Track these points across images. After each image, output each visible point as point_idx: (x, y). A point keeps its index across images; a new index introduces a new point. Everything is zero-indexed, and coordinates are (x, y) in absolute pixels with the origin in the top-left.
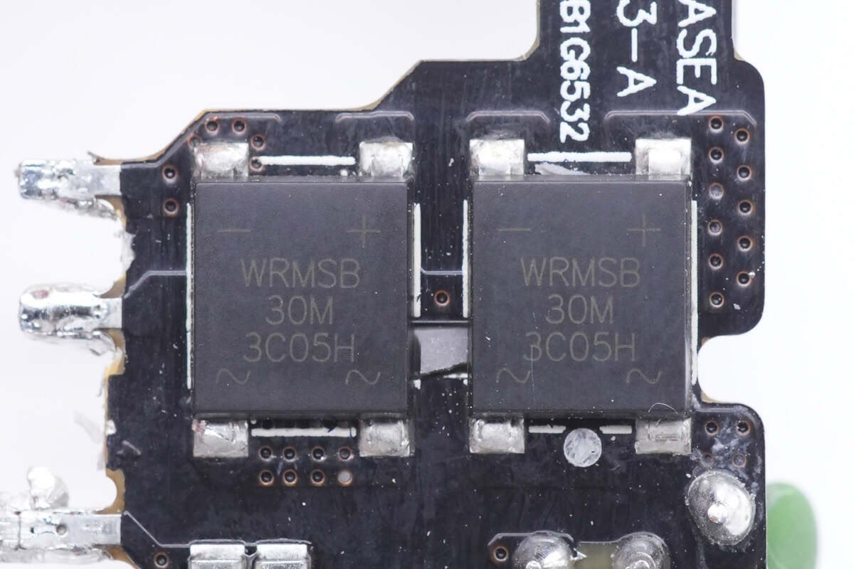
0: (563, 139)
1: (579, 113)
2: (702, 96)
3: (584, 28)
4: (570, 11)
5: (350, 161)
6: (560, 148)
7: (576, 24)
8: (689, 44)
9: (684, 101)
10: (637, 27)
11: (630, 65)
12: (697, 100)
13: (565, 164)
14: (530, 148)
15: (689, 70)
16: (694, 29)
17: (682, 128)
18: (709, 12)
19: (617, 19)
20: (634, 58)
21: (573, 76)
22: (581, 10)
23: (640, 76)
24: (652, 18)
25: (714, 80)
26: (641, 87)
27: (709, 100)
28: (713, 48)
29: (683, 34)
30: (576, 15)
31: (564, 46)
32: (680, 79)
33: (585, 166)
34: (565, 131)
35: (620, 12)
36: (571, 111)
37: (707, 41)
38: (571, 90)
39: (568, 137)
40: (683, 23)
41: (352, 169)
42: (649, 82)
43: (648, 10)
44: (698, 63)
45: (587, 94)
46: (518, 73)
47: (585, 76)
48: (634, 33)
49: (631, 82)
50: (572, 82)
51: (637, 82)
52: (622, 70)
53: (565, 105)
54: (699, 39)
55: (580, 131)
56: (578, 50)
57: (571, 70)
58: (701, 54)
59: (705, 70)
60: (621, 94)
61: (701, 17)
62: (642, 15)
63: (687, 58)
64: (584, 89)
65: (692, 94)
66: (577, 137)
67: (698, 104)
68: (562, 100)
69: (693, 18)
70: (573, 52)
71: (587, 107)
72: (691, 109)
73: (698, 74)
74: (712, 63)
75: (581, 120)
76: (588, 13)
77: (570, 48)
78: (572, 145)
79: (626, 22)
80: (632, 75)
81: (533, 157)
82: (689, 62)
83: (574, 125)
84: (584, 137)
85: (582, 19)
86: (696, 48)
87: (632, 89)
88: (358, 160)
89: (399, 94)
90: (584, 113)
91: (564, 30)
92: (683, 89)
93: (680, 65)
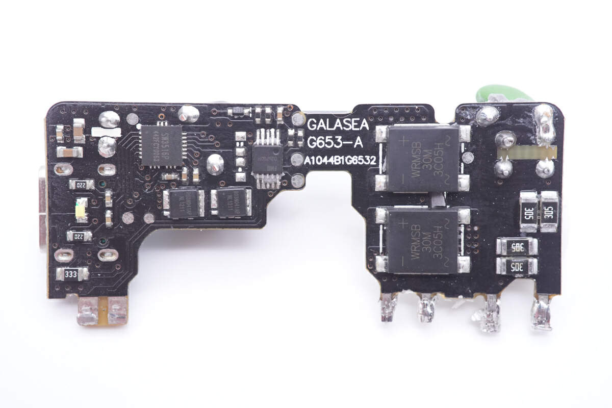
0: (375, 164)
1: (368, 159)
2: (363, 123)
3: (342, 158)
4: (337, 162)
5: (381, 226)
6: (378, 165)
7: (341, 160)
8: (348, 127)
9: (364, 128)
10: (343, 142)
11: (354, 144)
12: (364, 124)
13: (383, 163)
14: (378, 173)
15: (355, 127)
16: (343, 125)
17: (372, 128)
18: (338, 121)
19: (340, 148)
20: (351, 143)
21: (357, 161)
22: (337, 158)
23: (357, 141)
24: (340, 137)
25: (358, 119)
26: (360, 141)
27: (364, 121)
28: (349, 119)
29: (345, 128)
30: (339, 160)
31: (348, 163)
32: (358, 129)
33: (383, 158)
34: (373, 163)
35: (338, 147)
36: (367, 161)
37: (347, 121)
38: (361, 161)
39: (375, 162)
40: (342, 128)
41: (384, 225)
42: (359, 138)
43: (338, 139)
44: (353, 124)
45: (362, 157)
46: (355, 177)
47: (357, 157)
48: (344, 143)
49: (359, 144)
50: (358, 161)
51: (359, 142)
52: (355, 146)
53: (365, 163)
54: (346, 123)
55: (373, 158)
56: (349, 159)
57: (355, 161)
58: (351, 123)
59: (355, 122)
60: (362, 147)
61: (340, 123)
62: (339, 140)
63: (352, 127)
64: (360, 157)
65: (362, 125)
66: (375, 160)
67: (365, 124)
68: (364, 164)
69: (340, 125)
70: (350, 161)
71: (366, 157)
72: (367, 126)
73: (356, 124)
74: (353, 120)
75: (370, 158)
76: (338, 156)
77: (348, 162)
78: (377, 161)
79: (341, 145)
80: (356, 143)
81: (381, 172)
82: (353, 126)
83: (371, 160)
84: (375, 157)
85: (340, 158)
86: (349, 124)
87: (361, 143)
88: (381, 224)
89: (362, 212)
90: (368, 157)
91: (343, 163)
92: (361, 128)
93: (354, 129)
